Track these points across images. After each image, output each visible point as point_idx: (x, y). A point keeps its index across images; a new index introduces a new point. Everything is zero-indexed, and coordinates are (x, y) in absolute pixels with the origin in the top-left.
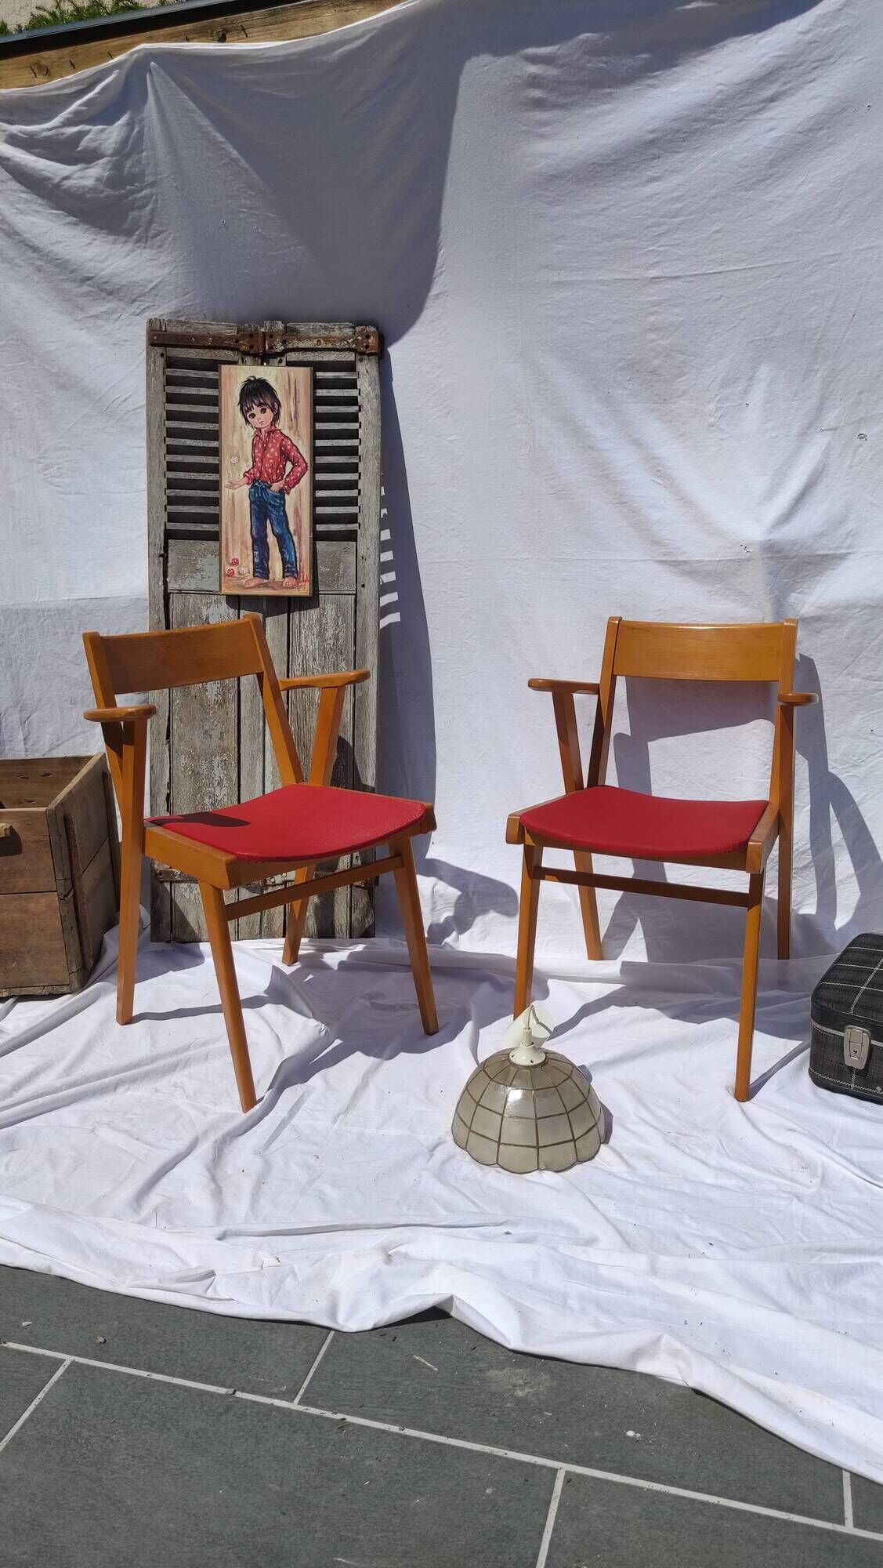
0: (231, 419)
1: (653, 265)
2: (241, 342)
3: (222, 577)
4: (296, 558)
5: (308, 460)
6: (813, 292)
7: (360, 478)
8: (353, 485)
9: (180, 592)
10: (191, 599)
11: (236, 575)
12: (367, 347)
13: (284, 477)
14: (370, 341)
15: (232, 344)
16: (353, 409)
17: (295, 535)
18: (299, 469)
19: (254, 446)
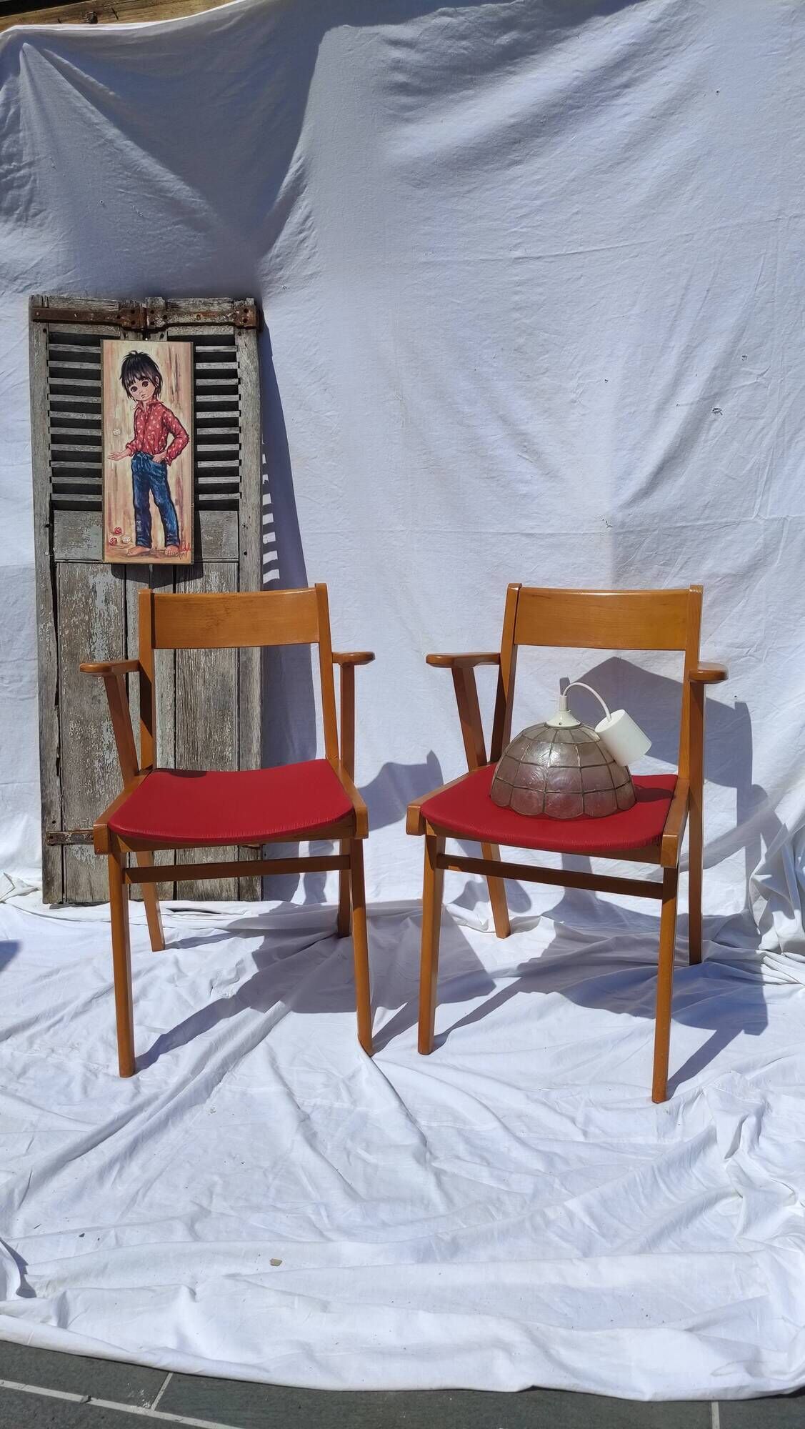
0: (114, 392)
1: (516, 246)
2: (123, 318)
3: (106, 546)
4: (178, 527)
5: (189, 432)
6: (668, 271)
7: (240, 448)
8: (234, 456)
9: (66, 561)
10: (78, 569)
11: (119, 543)
12: (245, 321)
13: (166, 448)
14: (248, 315)
15: (114, 320)
16: (233, 382)
17: (177, 504)
18: (181, 441)
19: (136, 418)
